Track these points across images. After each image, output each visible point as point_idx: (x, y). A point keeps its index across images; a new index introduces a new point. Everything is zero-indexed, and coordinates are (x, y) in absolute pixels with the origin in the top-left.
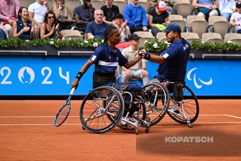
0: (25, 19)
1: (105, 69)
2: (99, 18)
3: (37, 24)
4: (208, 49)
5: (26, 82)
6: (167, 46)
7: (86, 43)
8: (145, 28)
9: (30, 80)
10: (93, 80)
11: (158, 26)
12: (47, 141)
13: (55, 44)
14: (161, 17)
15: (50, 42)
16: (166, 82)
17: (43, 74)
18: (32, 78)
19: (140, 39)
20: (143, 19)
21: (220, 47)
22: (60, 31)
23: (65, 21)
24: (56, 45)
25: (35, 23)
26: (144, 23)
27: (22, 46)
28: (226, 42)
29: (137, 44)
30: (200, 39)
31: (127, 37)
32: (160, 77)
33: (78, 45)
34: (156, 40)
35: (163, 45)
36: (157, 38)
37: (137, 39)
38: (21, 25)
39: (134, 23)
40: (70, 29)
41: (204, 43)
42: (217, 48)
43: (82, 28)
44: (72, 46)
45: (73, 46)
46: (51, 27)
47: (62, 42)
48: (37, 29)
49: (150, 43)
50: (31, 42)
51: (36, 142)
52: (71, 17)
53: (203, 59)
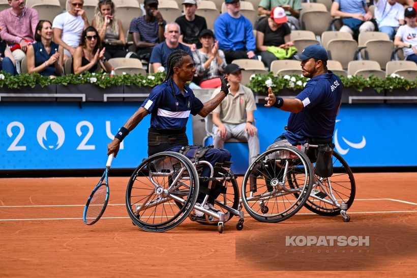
0: (48, 40)
1: (168, 122)
2: (172, 37)
3: (68, 48)
4: (358, 88)
5: (51, 147)
6: (288, 83)
7: (151, 79)
8: (251, 54)
9: (57, 143)
10: (149, 141)
11: (273, 49)
12: (86, 246)
13: (99, 82)
14: (278, 35)
15: (90, 80)
16: (303, 144)
17: (79, 133)
18: (61, 141)
19: (242, 71)
20: (248, 39)
21: (379, 85)
22: (108, 60)
23: (115, 43)
24: (101, 83)
25: (64, 48)
26: (250, 45)
27: (43, 86)
28: (389, 75)
29: (238, 81)
30: (344, 71)
31: (220, 69)
32: (292, 136)
33: (138, 83)
34: (270, 74)
35: (281, 82)
36: (271, 70)
37: (238, 72)
38: (41, 50)
39: (233, 45)
40: (124, 56)
41: (352, 78)
42: (373, 86)
43: (145, 55)
44: (127, 86)
45: (129, 85)
46: (91, 54)
47: (111, 80)
48: (68, 57)
49: (260, 79)
50: (58, 80)
51: (68, 247)
52: (125, 37)
53: (350, 104)
